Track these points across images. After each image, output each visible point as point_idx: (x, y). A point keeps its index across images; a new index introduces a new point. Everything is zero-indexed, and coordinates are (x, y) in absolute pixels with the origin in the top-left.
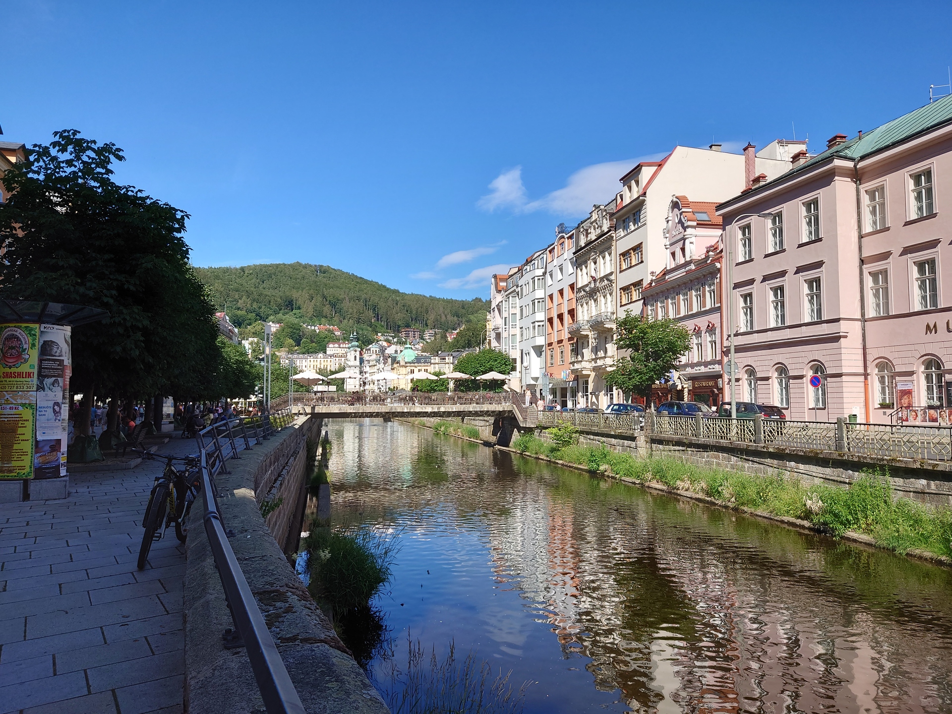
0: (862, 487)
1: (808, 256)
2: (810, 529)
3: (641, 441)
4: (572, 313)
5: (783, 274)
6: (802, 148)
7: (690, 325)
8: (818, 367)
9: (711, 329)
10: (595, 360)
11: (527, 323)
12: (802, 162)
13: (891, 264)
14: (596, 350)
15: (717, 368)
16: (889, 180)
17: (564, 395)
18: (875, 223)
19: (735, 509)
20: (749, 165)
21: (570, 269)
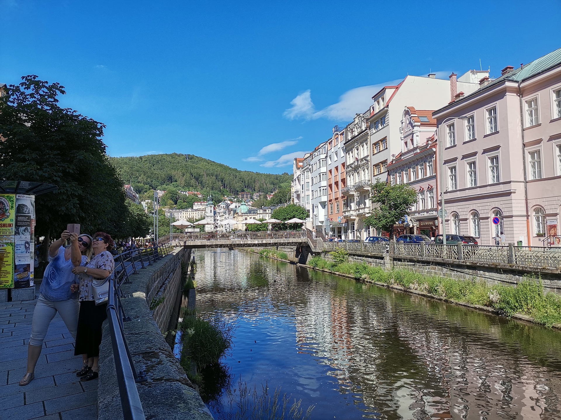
0: (524, 286)
1: (490, 143)
2: (492, 312)
3: (387, 259)
4: (344, 181)
5: (475, 154)
6: (487, 75)
7: (417, 187)
8: (498, 212)
9: (430, 190)
10: (358, 210)
11: (316, 188)
12: (486, 84)
13: (542, 147)
14: (359, 204)
15: (435, 213)
16: (540, 94)
17: (340, 232)
18: (532, 121)
19: (446, 301)
20: (453, 87)
21: (342, 154)
